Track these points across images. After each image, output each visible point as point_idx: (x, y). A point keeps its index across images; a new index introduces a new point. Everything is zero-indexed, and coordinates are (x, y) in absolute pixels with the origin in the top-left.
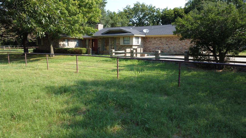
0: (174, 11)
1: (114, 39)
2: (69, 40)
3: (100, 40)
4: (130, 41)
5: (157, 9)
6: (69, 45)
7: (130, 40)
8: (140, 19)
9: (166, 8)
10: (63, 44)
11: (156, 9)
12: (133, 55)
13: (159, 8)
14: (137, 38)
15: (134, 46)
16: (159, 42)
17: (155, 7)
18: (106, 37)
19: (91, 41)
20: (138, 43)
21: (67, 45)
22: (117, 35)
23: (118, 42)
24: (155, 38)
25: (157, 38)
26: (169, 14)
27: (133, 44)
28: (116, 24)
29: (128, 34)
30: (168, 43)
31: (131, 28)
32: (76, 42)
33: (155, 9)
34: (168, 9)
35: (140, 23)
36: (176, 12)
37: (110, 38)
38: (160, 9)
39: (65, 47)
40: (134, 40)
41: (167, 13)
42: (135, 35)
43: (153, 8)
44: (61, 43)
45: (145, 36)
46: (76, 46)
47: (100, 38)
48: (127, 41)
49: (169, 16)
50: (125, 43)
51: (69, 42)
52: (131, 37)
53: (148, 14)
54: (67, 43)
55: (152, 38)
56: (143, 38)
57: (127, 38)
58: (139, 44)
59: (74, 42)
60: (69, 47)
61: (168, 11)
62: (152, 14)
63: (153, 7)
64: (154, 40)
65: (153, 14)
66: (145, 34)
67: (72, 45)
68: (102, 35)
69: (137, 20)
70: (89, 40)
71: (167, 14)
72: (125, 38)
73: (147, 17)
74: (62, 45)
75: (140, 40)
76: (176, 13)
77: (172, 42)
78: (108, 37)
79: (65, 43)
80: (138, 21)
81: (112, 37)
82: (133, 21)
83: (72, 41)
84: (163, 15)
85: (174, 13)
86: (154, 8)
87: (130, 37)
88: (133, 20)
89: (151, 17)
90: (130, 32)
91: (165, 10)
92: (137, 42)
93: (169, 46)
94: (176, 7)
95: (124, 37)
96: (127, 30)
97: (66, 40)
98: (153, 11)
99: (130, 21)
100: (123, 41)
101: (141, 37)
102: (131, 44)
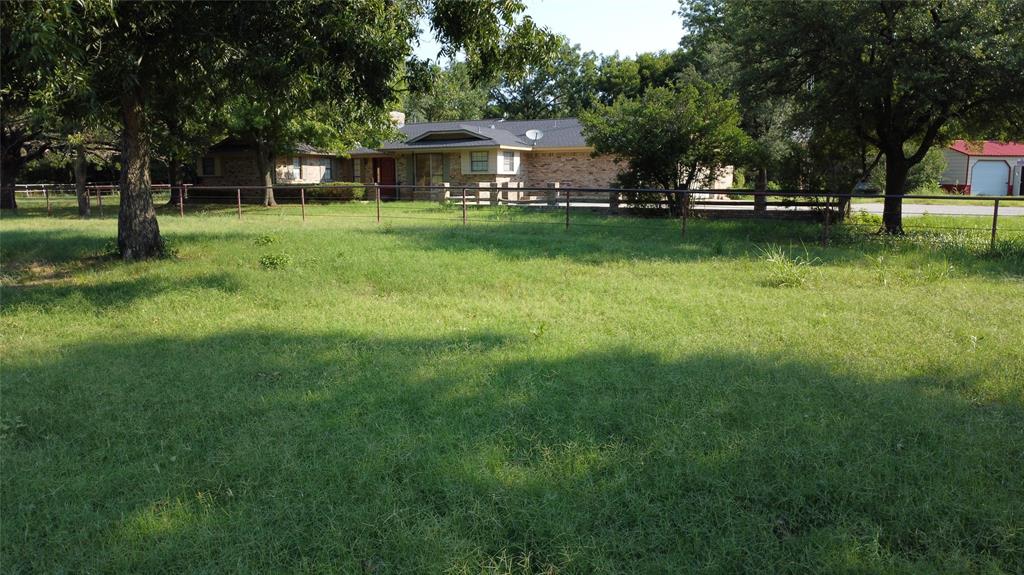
0: (638, 65)
1: (443, 157)
2: (303, 160)
3: (403, 160)
4: (490, 164)
5: (585, 55)
6: (304, 177)
7: (490, 160)
8: (526, 91)
9: (612, 54)
10: (288, 174)
11: (581, 53)
12: (497, 195)
13: (593, 52)
14: (510, 154)
15: (501, 176)
16: (569, 167)
17: (578, 47)
18: (421, 151)
19: (370, 164)
20: (512, 169)
21: (298, 176)
22: (452, 145)
23: (456, 167)
24: (559, 155)
25: (564, 154)
26: (622, 77)
27: (496, 171)
28: (441, 106)
29: (484, 143)
30: (594, 170)
31: (493, 127)
32: (323, 168)
33: (578, 57)
34: (621, 58)
35: (527, 103)
36: (647, 68)
37: (433, 154)
38: (597, 55)
39: (293, 182)
40: (501, 159)
41: (615, 73)
42: (502, 147)
43: (574, 49)
44: (283, 170)
45: (530, 149)
46: (324, 180)
47: (403, 155)
48: (480, 164)
49: (620, 85)
50: (475, 168)
51: (303, 167)
52: (492, 151)
53: (556, 72)
54: (298, 171)
55: (551, 155)
56: (525, 156)
57: (479, 154)
58: (514, 173)
59: (318, 168)
60: (303, 182)
61: (619, 64)
62: (569, 72)
63: (572, 46)
64: (557, 159)
65: (574, 74)
66: (531, 143)
67: (313, 175)
68: (407, 146)
69: (515, 94)
70: (364, 160)
71: (616, 77)
72: (474, 154)
73: (552, 82)
74: (283, 176)
75: (517, 160)
76: (647, 72)
77: (604, 166)
78: (426, 151)
79: (294, 170)
80: (519, 98)
81: (439, 150)
82: (502, 96)
83: (311, 165)
84: (604, 78)
85: (640, 72)
86: (577, 52)
87: (488, 152)
88: (502, 92)
89: (566, 82)
90: (490, 139)
91: (608, 63)
92: (508, 167)
93: (597, 176)
94: (648, 51)
95: (471, 153)
96: (480, 133)
97: (295, 160)
98: (574, 63)
99: (491, 97)
100: (469, 164)
101: (521, 151)
102: (491, 172)
